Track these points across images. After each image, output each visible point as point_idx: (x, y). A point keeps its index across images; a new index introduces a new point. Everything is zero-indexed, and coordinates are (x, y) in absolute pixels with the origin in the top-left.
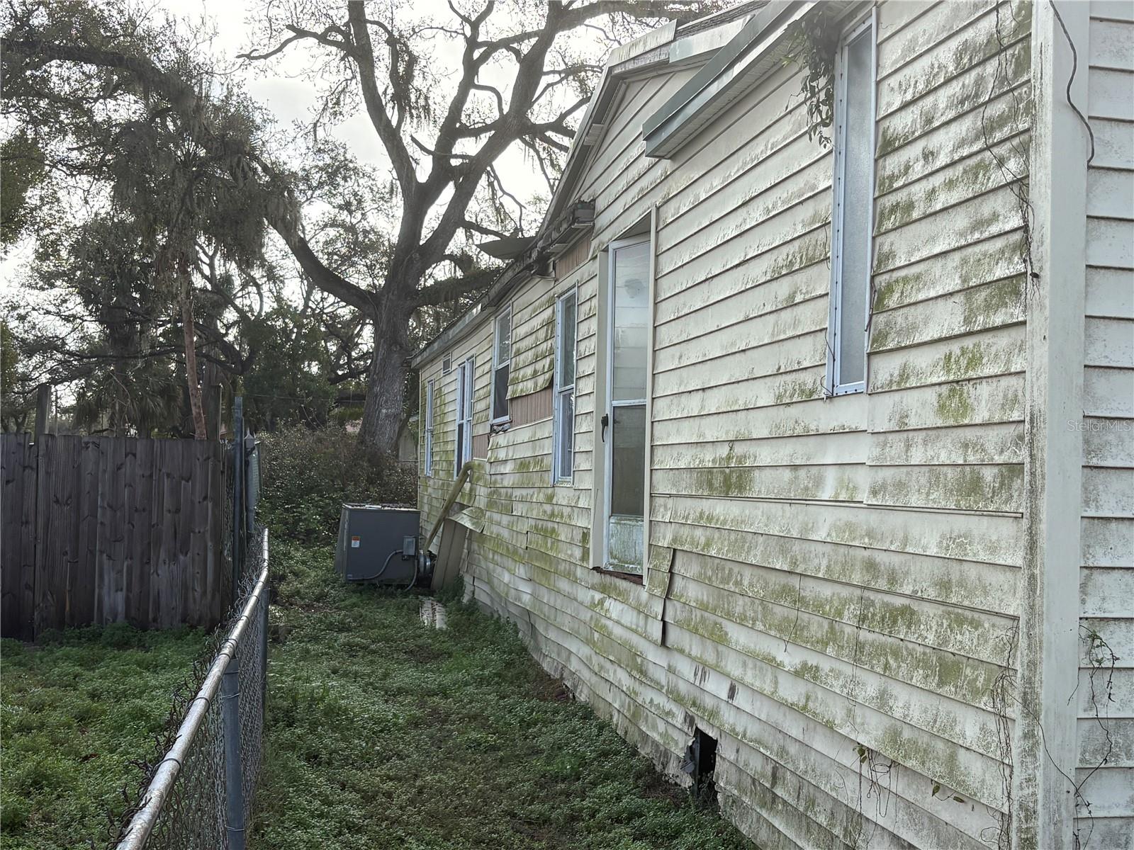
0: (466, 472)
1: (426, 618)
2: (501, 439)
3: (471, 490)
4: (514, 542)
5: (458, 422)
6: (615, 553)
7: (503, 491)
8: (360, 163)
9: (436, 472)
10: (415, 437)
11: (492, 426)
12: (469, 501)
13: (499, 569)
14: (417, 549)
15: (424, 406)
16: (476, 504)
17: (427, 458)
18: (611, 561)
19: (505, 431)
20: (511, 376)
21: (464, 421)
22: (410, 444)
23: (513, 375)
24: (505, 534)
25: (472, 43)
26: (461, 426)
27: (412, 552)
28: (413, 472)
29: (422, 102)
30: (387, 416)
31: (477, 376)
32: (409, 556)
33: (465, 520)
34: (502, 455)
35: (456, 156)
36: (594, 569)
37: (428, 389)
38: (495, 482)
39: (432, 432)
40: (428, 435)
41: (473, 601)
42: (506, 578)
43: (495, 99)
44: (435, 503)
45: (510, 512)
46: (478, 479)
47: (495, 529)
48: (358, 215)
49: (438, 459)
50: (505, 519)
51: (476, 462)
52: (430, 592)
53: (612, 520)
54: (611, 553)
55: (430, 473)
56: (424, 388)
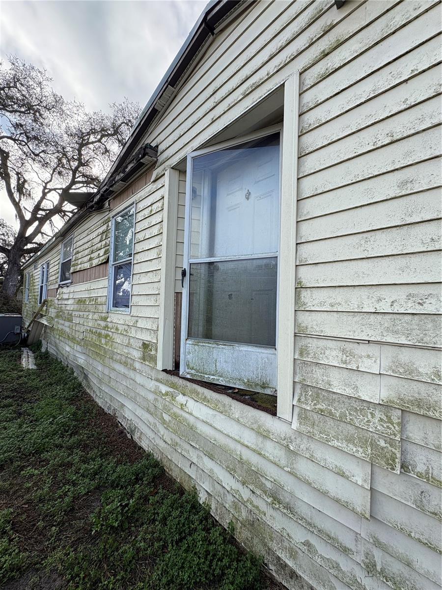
0: (44, 303)
1: (24, 362)
2: (65, 290)
3: (46, 309)
4: (73, 334)
5: (40, 285)
6: (191, 365)
7: (65, 311)
8: (8, 224)
9: (30, 302)
10: (22, 292)
11: (59, 285)
12: (46, 313)
13: (62, 343)
14: (21, 330)
15: (26, 281)
16: (49, 315)
17: (26, 297)
18: (188, 371)
19: (67, 287)
20: (72, 263)
21: (44, 285)
22: (21, 294)
23: (73, 263)
24: (67, 330)
25: (45, 188)
26: (42, 287)
27: (19, 332)
28: (21, 302)
29: (28, 193)
30: (12, 285)
31: (51, 267)
32: (17, 333)
33: (44, 321)
34: (65, 296)
35: (39, 214)
36: (163, 371)
37: (27, 276)
38: (61, 307)
39: (28, 289)
40: (27, 290)
41: (47, 352)
42: (68, 349)
43: (52, 204)
44: (29, 312)
45: (71, 321)
46: (50, 306)
47: (60, 327)
48: (7, 237)
49: (31, 298)
50: (67, 324)
51: (50, 299)
52: (26, 346)
53: (189, 342)
54: (188, 366)
55: (27, 302)
56: (26, 275)
